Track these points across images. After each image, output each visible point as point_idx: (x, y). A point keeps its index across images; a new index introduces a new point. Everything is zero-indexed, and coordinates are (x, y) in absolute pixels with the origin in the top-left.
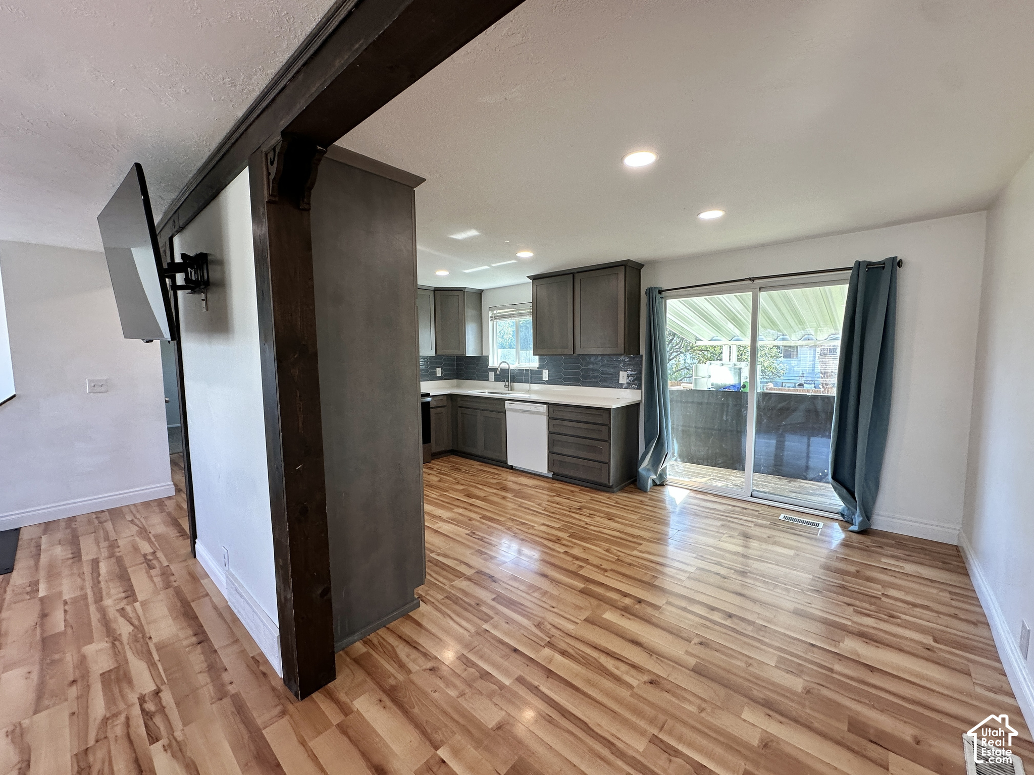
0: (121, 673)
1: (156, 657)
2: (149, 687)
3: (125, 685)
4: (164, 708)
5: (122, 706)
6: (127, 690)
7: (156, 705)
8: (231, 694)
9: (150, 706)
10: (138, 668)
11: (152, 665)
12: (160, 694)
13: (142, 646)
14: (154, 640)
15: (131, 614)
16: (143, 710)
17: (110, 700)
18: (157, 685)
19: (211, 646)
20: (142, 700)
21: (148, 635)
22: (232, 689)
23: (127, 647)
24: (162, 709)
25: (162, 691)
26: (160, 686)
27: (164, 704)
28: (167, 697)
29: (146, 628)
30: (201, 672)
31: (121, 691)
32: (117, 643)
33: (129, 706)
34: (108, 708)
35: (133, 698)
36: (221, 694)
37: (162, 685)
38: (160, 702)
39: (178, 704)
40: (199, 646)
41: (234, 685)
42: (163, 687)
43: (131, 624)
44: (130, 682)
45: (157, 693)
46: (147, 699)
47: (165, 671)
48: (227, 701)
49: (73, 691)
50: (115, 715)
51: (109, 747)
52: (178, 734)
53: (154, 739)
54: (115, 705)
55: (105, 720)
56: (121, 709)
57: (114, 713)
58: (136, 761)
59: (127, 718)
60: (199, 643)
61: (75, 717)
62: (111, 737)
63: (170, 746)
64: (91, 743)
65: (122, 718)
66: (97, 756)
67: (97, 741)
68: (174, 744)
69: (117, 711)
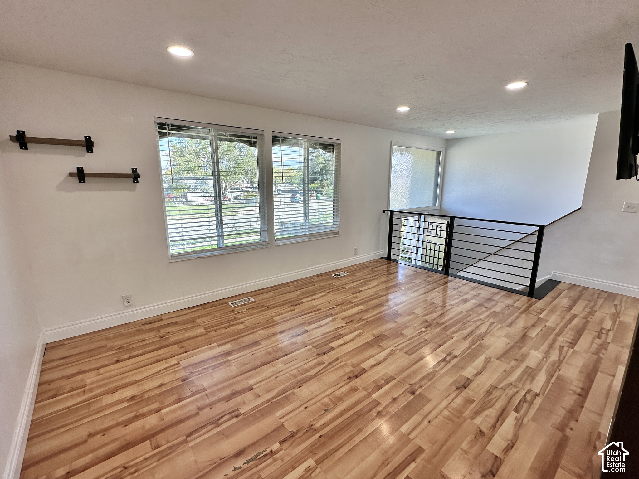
0: (533, 373)
1: (553, 380)
2: (537, 389)
3: (530, 379)
4: (533, 404)
5: (520, 385)
6: (528, 382)
7: (531, 399)
8: (565, 433)
9: (529, 398)
10: (542, 377)
11: (548, 382)
12: (537, 397)
13: (553, 370)
14: (560, 373)
15: (564, 353)
16: (525, 395)
17: (520, 379)
18: (540, 392)
19: (584, 402)
20: (529, 391)
21: (560, 368)
22: (568, 432)
23: (547, 365)
24: (531, 403)
25: (539, 396)
27: (534, 402)
28: (538, 401)
29: (563, 364)
30: (563, 408)
31: (526, 380)
32: (545, 359)
33: (523, 388)
34: (516, 381)
35: (527, 387)
36: (562, 428)
37: (542, 394)
38: (534, 400)
39: (539, 408)
40: (577, 396)
41: (572, 432)
42: (541, 396)
43: (559, 357)
44: (533, 379)
45: (537, 395)
46: (531, 393)
47: (550, 390)
48: (560, 434)
49: (513, 363)
50: (515, 386)
51: (502, 395)
52: (525, 420)
53: (517, 410)
54: (519, 383)
55: (511, 384)
56: (519, 386)
57: (516, 385)
58: (504, 410)
59: (517, 392)
60: (579, 395)
61: (505, 372)
62: (506, 392)
63: (518, 420)
64: (499, 387)
65: (516, 390)
66: (496, 393)
67: (501, 388)
68: (520, 421)
69: (517, 386)
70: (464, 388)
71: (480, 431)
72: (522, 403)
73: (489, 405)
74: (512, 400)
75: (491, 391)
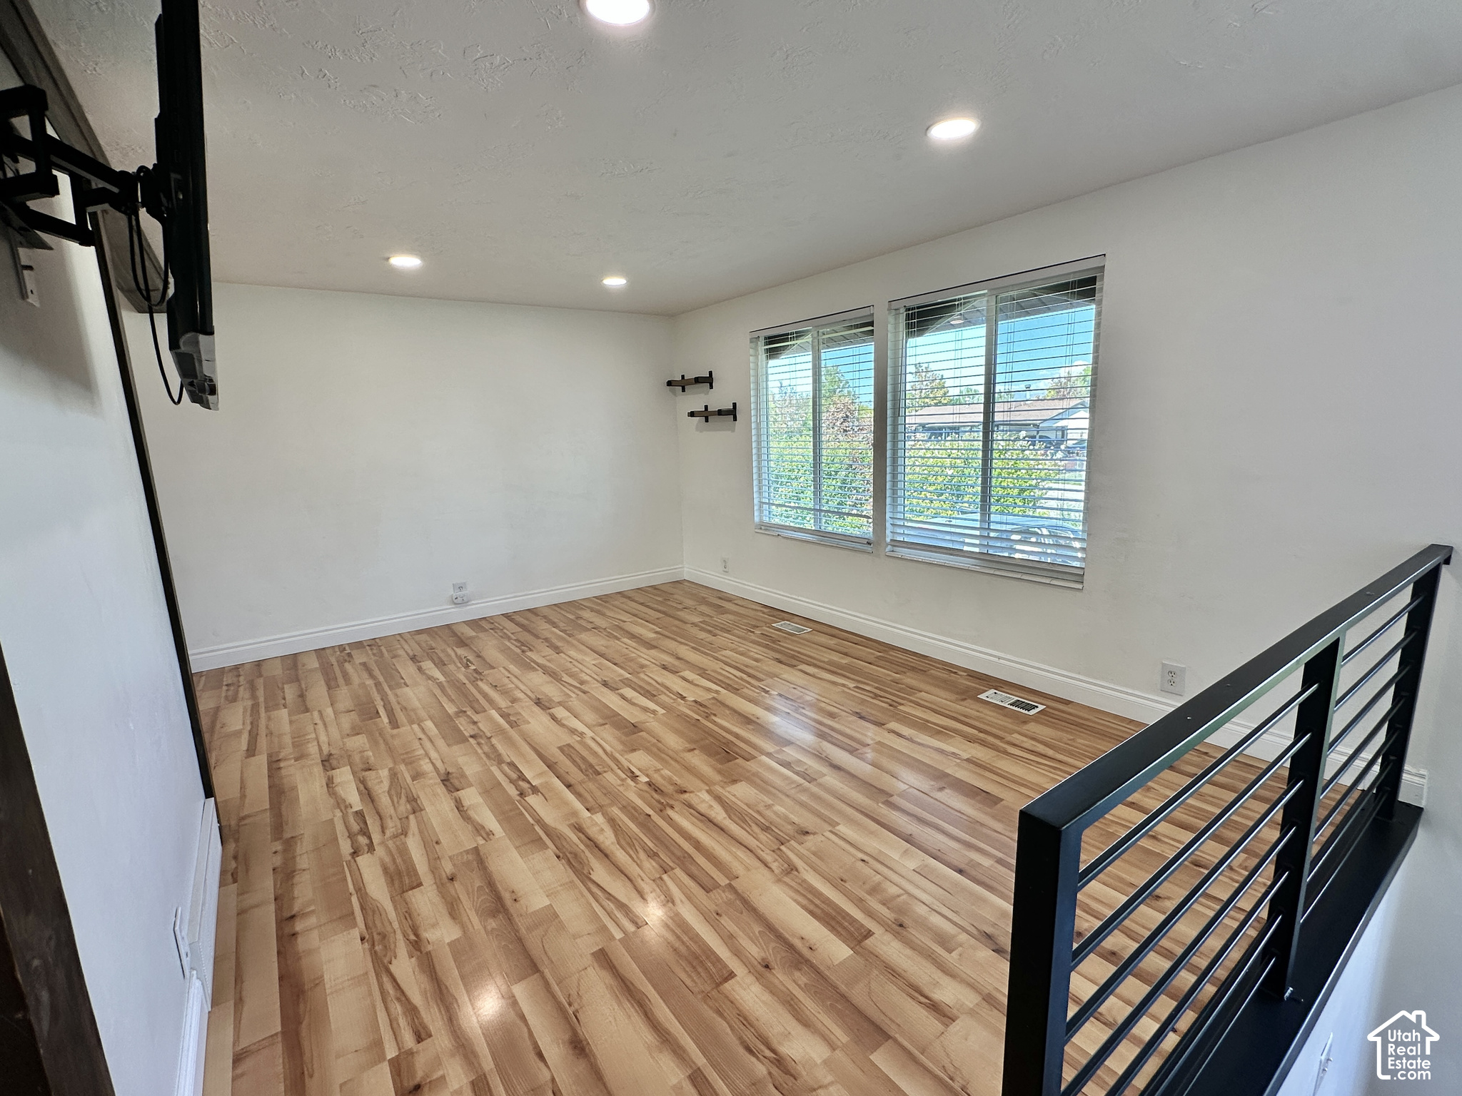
0: (397, 883)
1: (355, 903)
2: (364, 861)
3: (392, 868)
4: (348, 837)
5: (391, 844)
6: (387, 859)
7: (356, 841)
8: (281, 841)
9: (363, 840)
10: (378, 889)
11: (361, 890)
12: (352, 849)
13: (375, 926)
14: (356, 933)
16: (370, 838)
17: (404, 851)
18: (355, 861)
19: (279, 910)
20: (371, 848)
21: (366, 945)
22: (278, 846)
23: (396, 925)
24: (351, 836)
25: (350, 854)
26: (353, 861)
27: (349, 840)
28: (346, 847)
29: (370, 965)
30: (304, 870)
31: (394, 860)
32: (412, 937)
33: (383, 843)
34: (404, 844)
35: (380, 851)
36: (290, 844)
37: (349, 861)
38: (352, 844)
39: (336, 839)
40: (296, 909)
41: (274, 850)
42: (349, 858)
43: (392, 977)
44: (385, 870)
45: (355, 853)
46: (366, 848)
47: (345, 880)
48: (287, 835)
49: (448, 868)
50: (395, 836)
51: (396, 813)
52: (338, 813)
53: (360, 815)
54: (397, 846)
55: (405, 833)
56: (390, 842)
57: (398, 838)
58: (373, 801)
59: (383, 832)
60: (293, 917)
61: (435, 840)
62: (395, 819)
63: (346, 807)
64: (412, 817)
65: (388, 833)
66: (404, 807)
67: (407, 818)
68: (343, 809)
69: (395, 840)
70: (443, 778)
71: (370, 770)
72: (362, 826)
73: (393, 792)
74: (377, 818)
75: (414, 803)
